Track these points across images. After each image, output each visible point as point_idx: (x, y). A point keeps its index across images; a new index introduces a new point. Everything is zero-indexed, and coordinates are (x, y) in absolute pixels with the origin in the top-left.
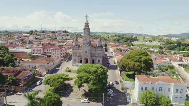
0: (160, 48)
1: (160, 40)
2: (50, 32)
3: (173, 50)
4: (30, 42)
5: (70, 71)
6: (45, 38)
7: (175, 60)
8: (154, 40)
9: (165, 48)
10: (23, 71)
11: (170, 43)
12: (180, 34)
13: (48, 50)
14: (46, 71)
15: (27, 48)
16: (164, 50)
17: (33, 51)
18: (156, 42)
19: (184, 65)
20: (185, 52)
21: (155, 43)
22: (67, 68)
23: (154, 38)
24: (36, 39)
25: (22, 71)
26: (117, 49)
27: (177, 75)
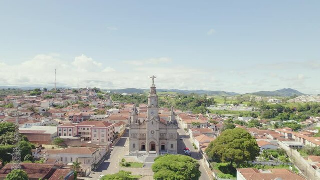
0: (252, 117)
1: (251, 102)
2: (69, 92)
3: (273, 119)
4: (47, 114)
5: (128, 165)
6: (69, 104)
7: (283, 139)
8: (242, 103)
9: (260, 115)
10: (58, 170)
11: (267, 108)
12: (278, 91)
13: (84, 129)
14: (90, 167)
15: (45, 125)
16: (258, 119)
17: (60, 131)
18: (244, 106)
19: (297, 147)
20: (290, 121)
21: (244, 108)
22: (123, 159)
23: (241, 100)
24: (54, 106)
25: (55, 170)
26: (194, 124)
27: (292, 165)
